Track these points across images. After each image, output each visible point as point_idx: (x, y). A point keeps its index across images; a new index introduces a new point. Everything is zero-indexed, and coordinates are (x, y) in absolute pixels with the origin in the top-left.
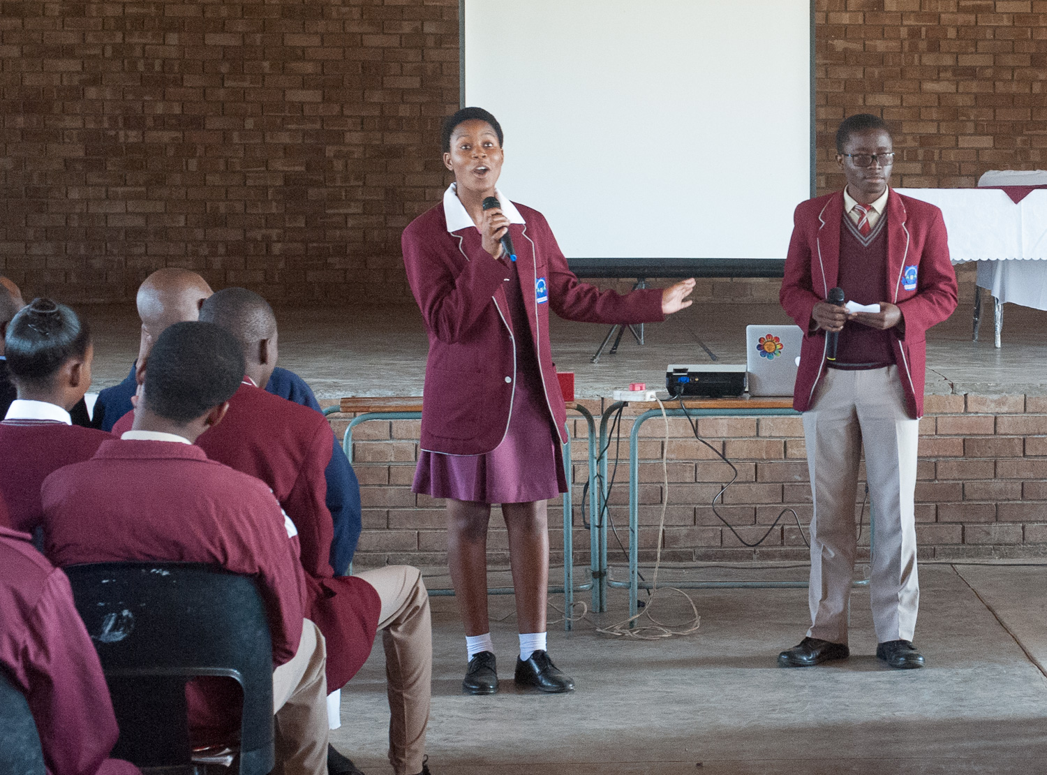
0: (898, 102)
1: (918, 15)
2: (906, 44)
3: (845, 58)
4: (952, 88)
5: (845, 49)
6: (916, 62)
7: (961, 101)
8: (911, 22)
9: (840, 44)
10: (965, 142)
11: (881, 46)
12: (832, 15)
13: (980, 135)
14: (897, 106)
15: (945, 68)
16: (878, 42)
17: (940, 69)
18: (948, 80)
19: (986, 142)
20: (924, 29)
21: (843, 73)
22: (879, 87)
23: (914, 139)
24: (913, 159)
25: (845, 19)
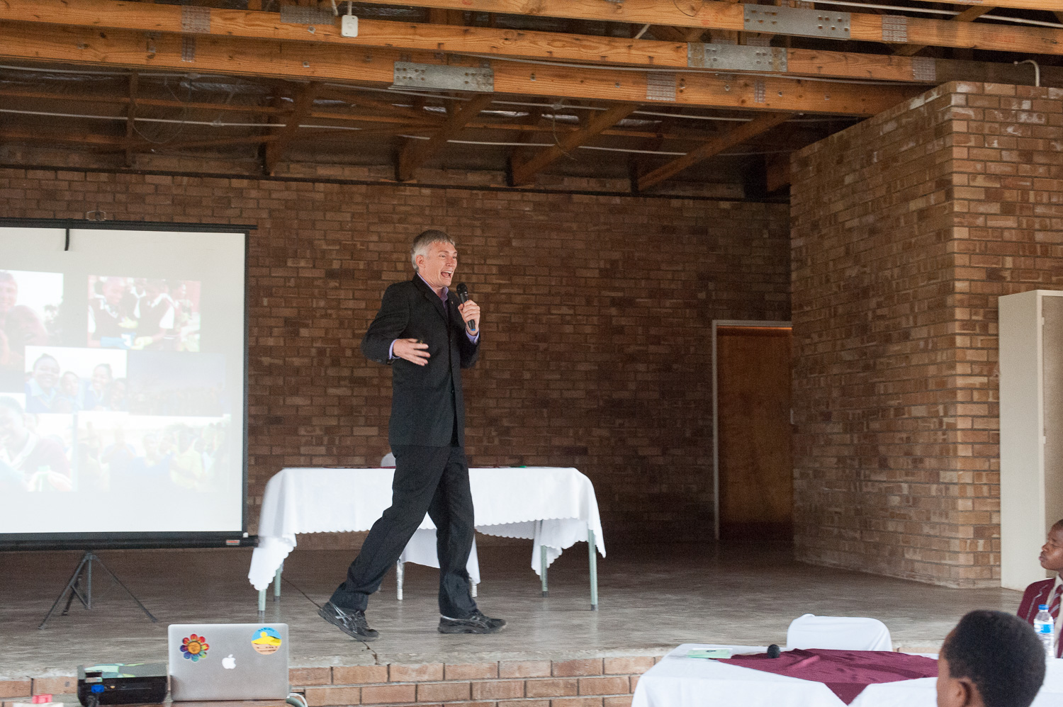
0: (309, 402)
1: (324, 339)
2: (315, 361)
3: (270, 370)
4: (348, 393)
5: (271, 365)
6: (323, 374)
7: (355, 401)
8: (318, 344)
9: (266, 360)
10: (358, 431)
11: (297, 361)
12: (261, 340)
13: (368, 426)
14: (308, 406)
15: (344, 378)
16: (294, 359)
17: (340, 378)
18: (345, 387)
19: (373, 431)
20: (328, 349)
21: (268, 381)
22: (295, 392)
23: (321, 430)
24: (320, 444)
25: (271, 342)
